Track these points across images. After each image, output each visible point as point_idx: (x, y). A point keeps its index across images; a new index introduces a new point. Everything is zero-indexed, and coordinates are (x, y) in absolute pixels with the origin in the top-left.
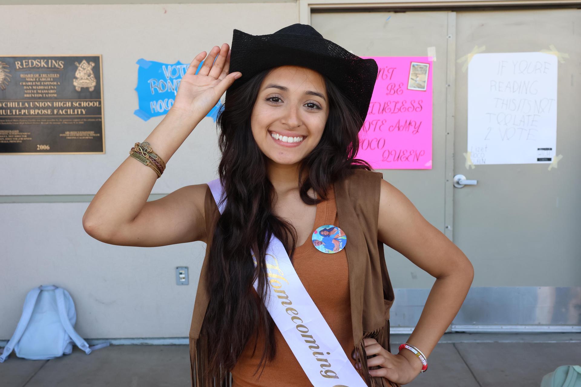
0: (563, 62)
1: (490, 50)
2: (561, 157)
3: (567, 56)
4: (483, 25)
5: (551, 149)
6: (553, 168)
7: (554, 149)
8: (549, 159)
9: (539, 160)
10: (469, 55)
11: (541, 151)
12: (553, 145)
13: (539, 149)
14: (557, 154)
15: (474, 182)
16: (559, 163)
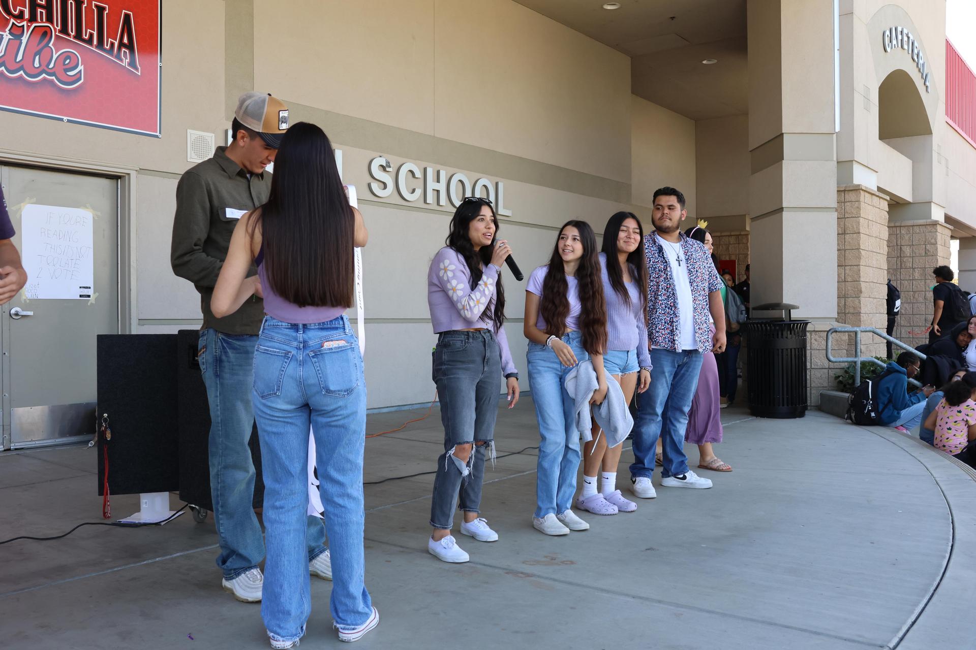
0: (96, 218)
1: (40, 202)
2: (97, 294)
3: (99, 214)
4: (33, 181)
5: (90, 288)
6: (91, 304)
7: (92, 288)
8: (89, 296)
9: (81, 296)
10: (22, 204)
11: (82, 289)
12: (90, 283)
13: (80, 287)
14: (94, 293)
15: (30, 313)
16: (96, 299)
